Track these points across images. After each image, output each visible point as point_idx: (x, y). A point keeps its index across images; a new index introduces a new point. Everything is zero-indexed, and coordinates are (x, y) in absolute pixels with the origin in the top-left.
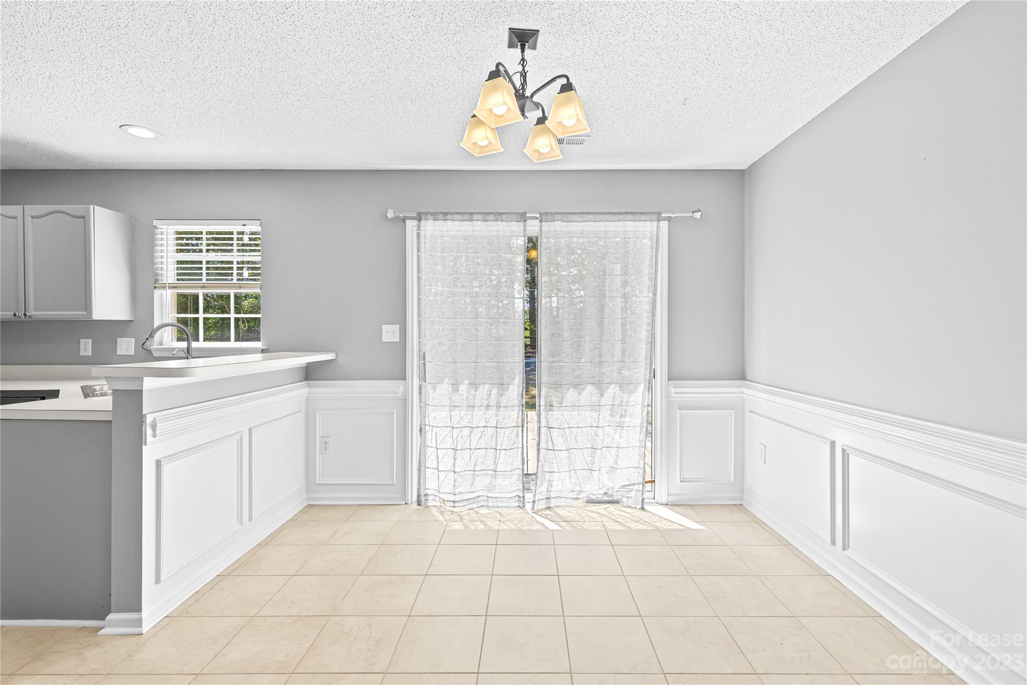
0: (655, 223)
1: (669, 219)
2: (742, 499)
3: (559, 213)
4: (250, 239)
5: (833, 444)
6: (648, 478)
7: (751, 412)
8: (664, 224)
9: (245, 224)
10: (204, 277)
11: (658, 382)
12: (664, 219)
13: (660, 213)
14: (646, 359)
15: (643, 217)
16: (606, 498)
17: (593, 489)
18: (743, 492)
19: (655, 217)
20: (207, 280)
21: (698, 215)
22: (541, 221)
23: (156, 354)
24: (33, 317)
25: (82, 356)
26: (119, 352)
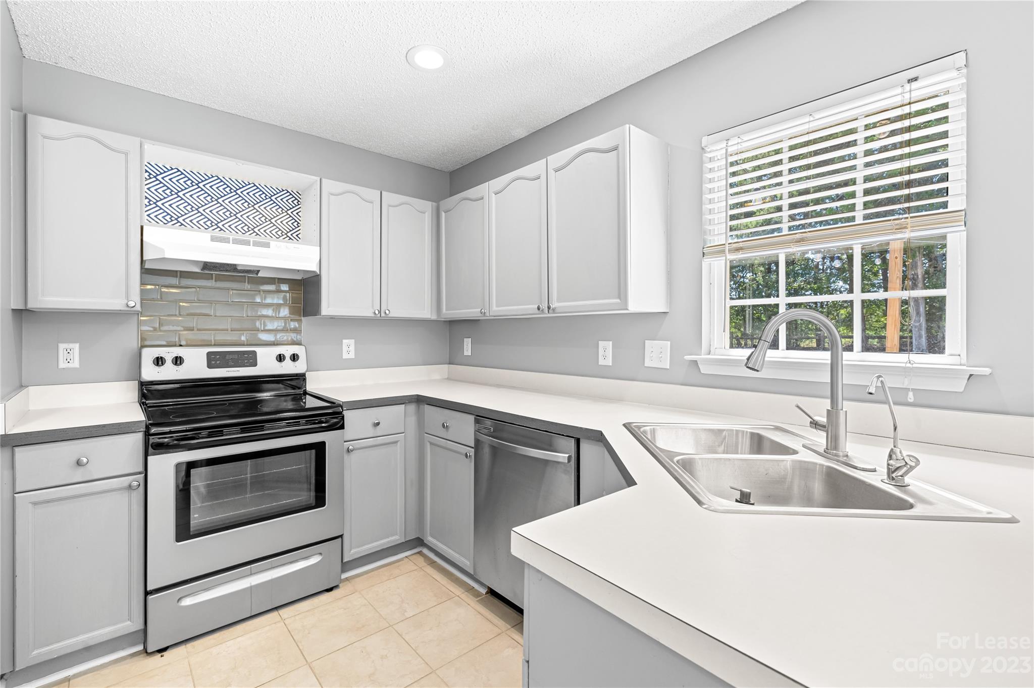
9: (915, 76)
10: (785, 225)
20: (791, 228)
23: (704, 369)
24: (557, 311)
25: (600, 365)
26: (648, 363)
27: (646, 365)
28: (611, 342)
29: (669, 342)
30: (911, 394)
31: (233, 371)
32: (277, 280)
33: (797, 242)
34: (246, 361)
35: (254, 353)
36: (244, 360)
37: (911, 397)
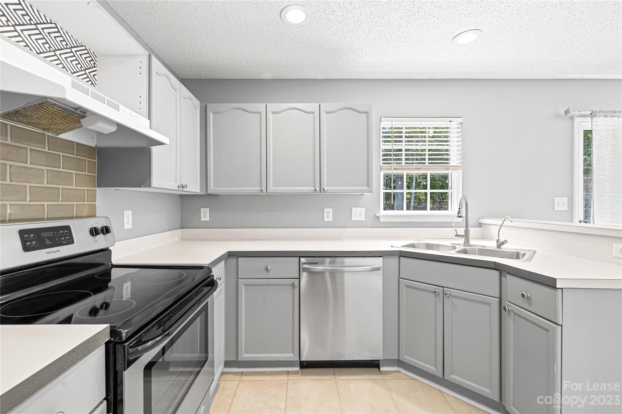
4: (435, 132)
9: (451, 120)
10: (404, 162)
20: (405, 163)
23: (382, 220)
24: (326, 192)
25: (325, 221)
26: (354, 218)
27: (353, 219)
28: (332, 209)
29: (364, 208)
30: (454, 224)
31: (54, 252)
32: (75, 144)
33: (418, 169)
34: (63, 238)
35: (68, 228)
36: (61, 237)
37: (454, 225)
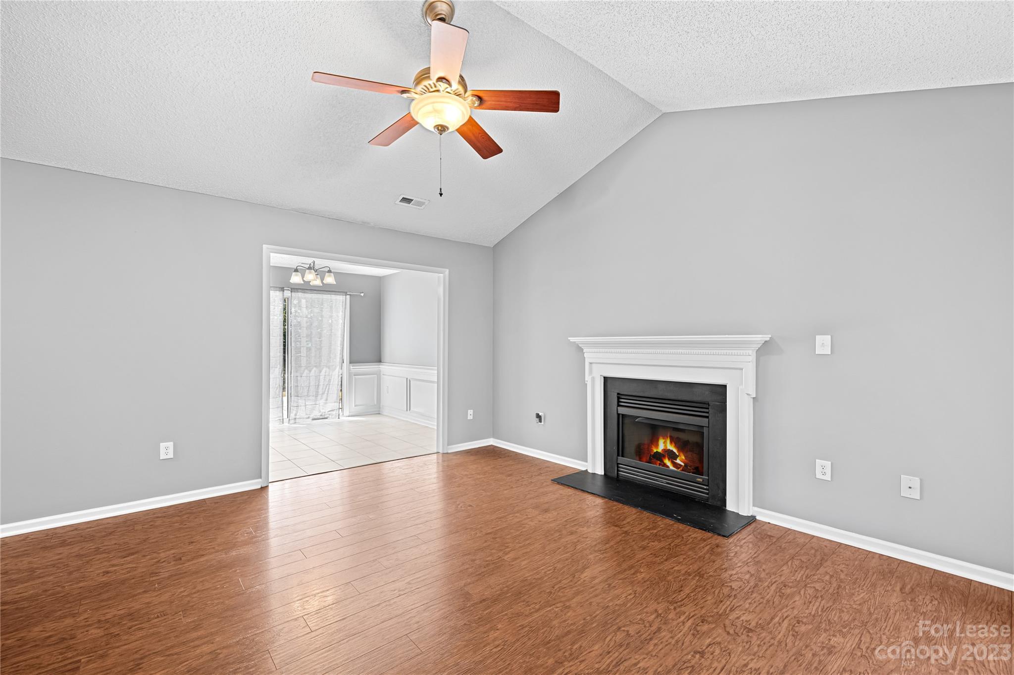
0: (344, 296)
1: (350, 295)
2: (379, 411)
3: (300, 289)
5: (407, 379)
6: (341, 407)
7: (383, 375)
8: (348, 297)
11: (345, 364)
12: (348, 295)
13: (347, 293)
14: (340, 354)
15: (339, 294)
16: (321, 417)
17: (316, 414)
18: (380, 408)
19: (344, 294)
21: (362, 295)
22: (291, 292)
